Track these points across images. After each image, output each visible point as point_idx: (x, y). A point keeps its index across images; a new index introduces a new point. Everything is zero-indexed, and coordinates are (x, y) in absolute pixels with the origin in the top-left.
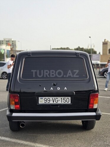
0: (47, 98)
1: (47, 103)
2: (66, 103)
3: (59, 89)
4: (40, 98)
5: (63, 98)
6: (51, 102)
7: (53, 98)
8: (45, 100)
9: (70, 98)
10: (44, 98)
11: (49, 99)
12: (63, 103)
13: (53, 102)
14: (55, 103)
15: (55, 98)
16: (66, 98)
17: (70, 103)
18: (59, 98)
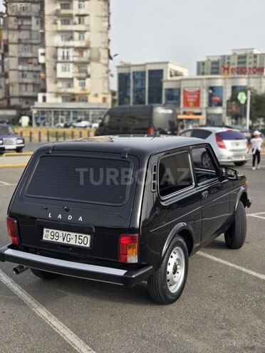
0: (55, 231)
1: (54, 240)
2: (82, 245)
3: (70, 218)
4: (45, 230)
5: (78, 235)
6: (60, 240)
7: (64, 233)
8: (53, 234)
9: (89, 237)
10: (51, 230)
11: (57, 235)
12: (77, 244)
13: (64, 239)
14: (65, 242)
15: (67, 233)
16: (84, 236)
17: (88, 245)
18: (73, 235)
